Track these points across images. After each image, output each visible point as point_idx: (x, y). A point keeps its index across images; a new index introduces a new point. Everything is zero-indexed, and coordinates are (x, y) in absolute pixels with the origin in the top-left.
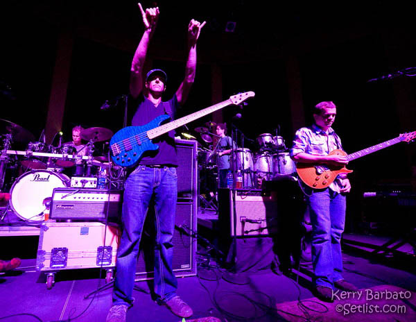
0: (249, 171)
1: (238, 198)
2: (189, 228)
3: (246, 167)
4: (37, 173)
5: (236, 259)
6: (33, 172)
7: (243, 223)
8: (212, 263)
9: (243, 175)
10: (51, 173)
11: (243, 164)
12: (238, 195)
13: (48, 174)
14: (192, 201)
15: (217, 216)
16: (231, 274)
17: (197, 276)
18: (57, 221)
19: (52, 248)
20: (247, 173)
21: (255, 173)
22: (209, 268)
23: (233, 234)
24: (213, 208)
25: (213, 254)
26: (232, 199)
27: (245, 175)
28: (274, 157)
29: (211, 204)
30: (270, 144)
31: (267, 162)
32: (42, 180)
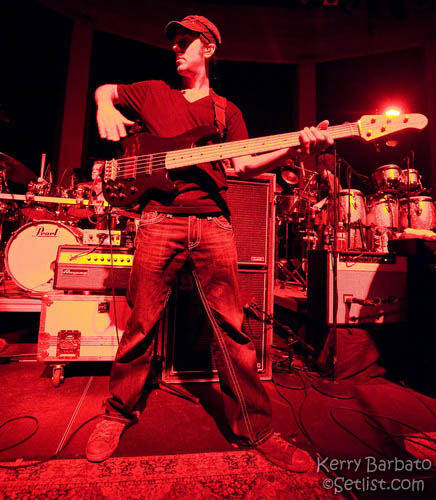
0: (358, 225)
1: (341, 266)
2: (260, 310)
3: (354, 219)
4: (40, 226)
5: (335, 359)
6: (35, 224)
7: (348, 304)
8: (296, 362)
9: (349, 231)
10: (60, 226)
11: (349, 215)
12: (340, 260)
13: (57, 227)
14: (266, 268)
15: (305, 293)
16: (326, 382)
17: (272, 380)
18: (66, 293)
19: (59, 330)
20: (355, 228)
21: (368, 228)
22: (291, 369)
23: (331, 321)
24: (298, 282)
25: (298, 350)
26: (331, 268)
27: (352, 231)
28: (402, 204)
29: (296, 275)
30: (395, 182)
31: (390, 210)
32: (48, 235)
